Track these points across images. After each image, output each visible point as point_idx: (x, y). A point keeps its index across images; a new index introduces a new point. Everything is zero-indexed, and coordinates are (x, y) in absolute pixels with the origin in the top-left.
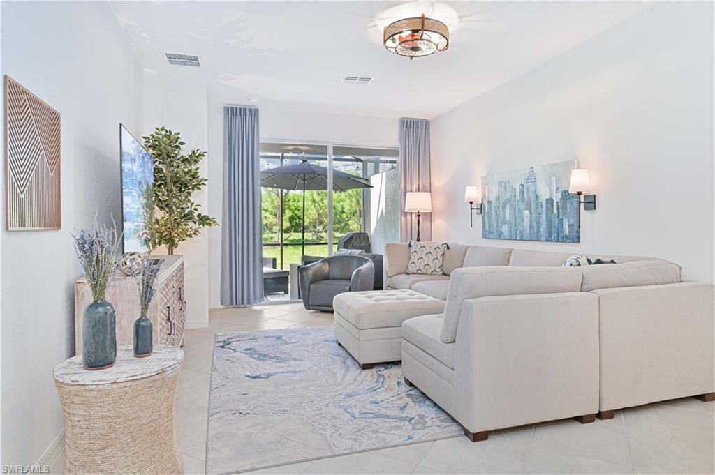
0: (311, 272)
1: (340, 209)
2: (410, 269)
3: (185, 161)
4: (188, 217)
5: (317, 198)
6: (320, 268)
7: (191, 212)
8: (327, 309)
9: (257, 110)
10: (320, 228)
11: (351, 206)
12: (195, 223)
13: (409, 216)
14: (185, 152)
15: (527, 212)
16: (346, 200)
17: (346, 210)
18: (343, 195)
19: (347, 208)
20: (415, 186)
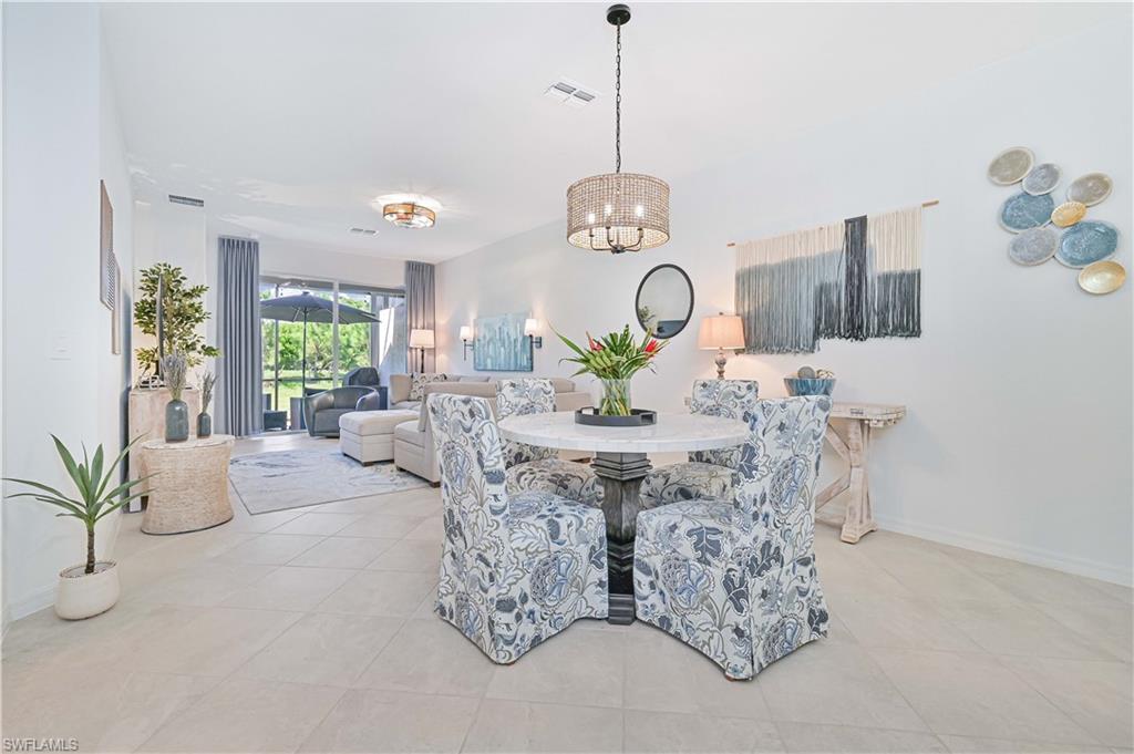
0: (315, 402)
1: (345, 342)
2: (412, 397)
3: (187, 295)
4: (191, 347)
5: (318, 330)
6: (325, 399)
7: (194, 344)
8: (333, 434)
9: (256, 244)
10: (319, 364)
11: (359, 340)
12: (200, 353)
13: (414, 352)
14: (187, 286)
15: (502, 349)
16: (354, 333)
17: (352, 345)
18: (349, 327)
19: (354, 342)
20: (420, 324)
